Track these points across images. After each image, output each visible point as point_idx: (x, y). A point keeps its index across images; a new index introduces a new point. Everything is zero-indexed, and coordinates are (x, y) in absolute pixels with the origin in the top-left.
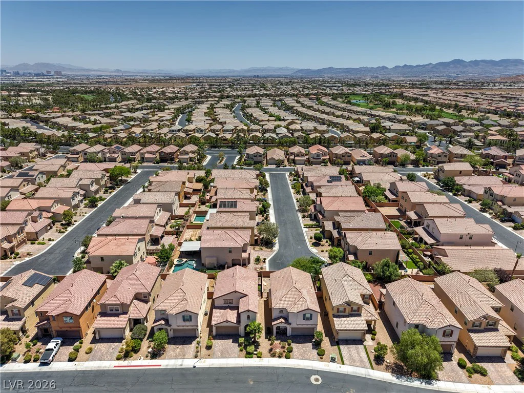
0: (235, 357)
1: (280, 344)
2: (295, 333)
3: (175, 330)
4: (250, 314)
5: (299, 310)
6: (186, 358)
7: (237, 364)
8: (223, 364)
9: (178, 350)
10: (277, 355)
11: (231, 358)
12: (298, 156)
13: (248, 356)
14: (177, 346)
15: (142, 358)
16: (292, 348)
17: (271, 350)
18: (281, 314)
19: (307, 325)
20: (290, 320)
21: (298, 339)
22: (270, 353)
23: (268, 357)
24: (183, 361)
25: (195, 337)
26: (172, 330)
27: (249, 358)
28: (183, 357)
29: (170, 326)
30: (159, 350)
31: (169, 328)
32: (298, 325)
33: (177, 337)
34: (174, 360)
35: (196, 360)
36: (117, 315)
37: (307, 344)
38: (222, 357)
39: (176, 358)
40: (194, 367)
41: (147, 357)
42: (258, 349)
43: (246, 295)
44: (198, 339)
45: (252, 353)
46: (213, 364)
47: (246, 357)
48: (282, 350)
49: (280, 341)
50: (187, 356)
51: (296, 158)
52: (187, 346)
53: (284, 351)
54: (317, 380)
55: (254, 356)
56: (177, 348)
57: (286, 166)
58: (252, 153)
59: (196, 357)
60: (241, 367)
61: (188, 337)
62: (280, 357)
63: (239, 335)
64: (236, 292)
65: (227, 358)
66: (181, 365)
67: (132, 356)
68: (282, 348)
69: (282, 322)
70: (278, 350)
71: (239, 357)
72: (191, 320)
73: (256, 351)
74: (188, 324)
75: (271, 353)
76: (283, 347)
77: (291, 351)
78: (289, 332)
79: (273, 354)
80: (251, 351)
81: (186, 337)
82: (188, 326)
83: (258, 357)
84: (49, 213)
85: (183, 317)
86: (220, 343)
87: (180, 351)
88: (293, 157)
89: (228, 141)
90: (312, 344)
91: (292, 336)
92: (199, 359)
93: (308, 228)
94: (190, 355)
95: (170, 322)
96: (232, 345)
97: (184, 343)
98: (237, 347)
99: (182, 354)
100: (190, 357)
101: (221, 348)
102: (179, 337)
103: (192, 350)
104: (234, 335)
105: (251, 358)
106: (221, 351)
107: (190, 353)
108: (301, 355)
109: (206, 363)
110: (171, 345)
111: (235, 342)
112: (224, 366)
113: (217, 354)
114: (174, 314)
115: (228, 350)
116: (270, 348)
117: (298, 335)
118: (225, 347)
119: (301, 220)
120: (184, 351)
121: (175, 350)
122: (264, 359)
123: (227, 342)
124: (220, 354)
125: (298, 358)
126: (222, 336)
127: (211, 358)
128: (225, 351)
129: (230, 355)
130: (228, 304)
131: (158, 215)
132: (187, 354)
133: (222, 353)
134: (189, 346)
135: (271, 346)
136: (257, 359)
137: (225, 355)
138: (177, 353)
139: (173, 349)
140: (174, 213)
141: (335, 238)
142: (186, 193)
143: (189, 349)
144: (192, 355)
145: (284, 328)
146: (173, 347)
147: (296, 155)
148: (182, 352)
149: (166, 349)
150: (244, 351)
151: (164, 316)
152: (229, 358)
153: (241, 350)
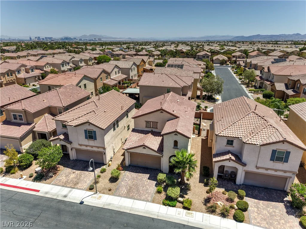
0: (147, 201)
1: (223, 193)
2: (250, 182)
3: (78, 151)
4: (178, 138)
5: (265, 142)
6: (77, 188)
7: (148, 212)
8: (124, 207)
9: (73, 176)
10: (218, 211)
11: (140, 200)
12: (239, 57)
13: (168, 202)
14: (74, 171)
15: (24, 177)
16: (247, 204)
17: (207, 201)
18: (230, 148)
19: (276, 170)
20: (245, 159)
21: (256, 192)
22: (205, 204)
23: (202, 212)
24: (70, 191)
25: (102, 165)
26: (74, 150)
27: (170, 206)
28: (74, 185)
29: (71, 143)
30: (49, 171)
32: (257, 168)
33: (80, 161)
34: (60, 187)
35: (89, 193)
36: (19, 125)
37: (274, 203)
38: (128, 196)
39: (64, 185)
40: (82, 202)
41: (30, 177)
42: (186, 194)
43: (177, 117)
44: (104, 167)
45: (176, 199)
46: (110, 204)
47: (164, 204)
48: (228, 204)
49: (223, 190)
51: (237, 59)
52: (87, 173)
53: (232, 207)
55: (178, 204)
57: (228, 65)
58: (201, 55)
59: (91, 189)
60: (153, 219)
62: (224, 215)
63: (161, 170)
64: (162, 110)
65: (134, 199)
66: (65, 196)
67: (14, 173)
68: (227, 200)
69: (230, 159)
70: (220, 203)
71: (153, 201)
72: (95, 138)
73: (182, 196)
74: (91, 143)
75: (209, 205)
76: (230, 200)
77: (245, 210)
78: (240, 178)
79: (212, 207)
80: (173, 196)
82: (92, 147)
83: (185, 208)
84: (42, 71)
85: (85, 131)
86: (131, 176)
87: (74, 178)
88: (234, 59)
89: (185, 53)
90: (285, 205)
91: (245, 185)
92: (93, 193)
93: (253, 93)
94: (85, 185)
95: (71, 138)
96: (147, 182)
97: (85, 168)
98: (154, 187)
99: (74, 182)
100: (84, 187)
101: (130, 183)
102: (83, 161)
103: (90, 179)
104: (154, 169)
105: (173, 207)
106: (129, 188)
107: (86, 182)
108: (265, 220)
109: (101, 199)
110: (68, 169)
111: (153, 178)
112: (126, 210)
113: (122, 190)
114: (73, 126)
115: (139, 188)
116: (206, 198)
117: (255, 185)
118: (136, 182)
119: (245, 89)
120: (80, 178)
121: (70, 175)
122: (194, 212)
123: (141, 177)
124: (126, 192)
125: (259, 225)
126: (137, 168)
127: (110, 195)
128: (134, 189)
129: (140, 195)
130: (150, 127)
131: (116, 74)
132: (80, 183)
133: (129, 191)
134: (89, 174)
135: (208, 195)
136: (182, 210)
137: (133, 194)
138: (69, 180)
139: (67, 173)
140: (131, 78)
141: (291, 95)
142: (145, 70)
143: (87, 177)
144: (87, 185)
145: (232, 172)
146: (69, 171)
147: (237, 57)
148: (76, 179)
149: (58, 172)
150: (163, 194)
151: (66, 131)
152: (137, 199)
153: (158, 192)
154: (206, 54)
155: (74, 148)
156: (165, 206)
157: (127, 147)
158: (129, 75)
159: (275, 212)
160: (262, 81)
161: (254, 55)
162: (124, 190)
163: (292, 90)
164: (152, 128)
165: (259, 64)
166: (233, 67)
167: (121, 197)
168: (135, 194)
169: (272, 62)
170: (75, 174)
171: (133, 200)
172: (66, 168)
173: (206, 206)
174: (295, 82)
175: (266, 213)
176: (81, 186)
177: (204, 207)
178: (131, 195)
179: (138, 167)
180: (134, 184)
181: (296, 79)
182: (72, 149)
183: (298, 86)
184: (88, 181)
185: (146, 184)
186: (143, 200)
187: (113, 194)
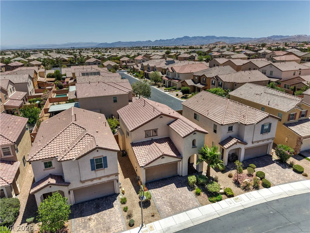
0: (197, 207)
3: (77, 191)
7: (208, 216)
8: (185, 223)
9: (92, 224)
10: (251, 187)
11: (190, 209)
12: (128, 62)
13: (214, 199)
14: (88, 217)
17: (237, 183)
18: (231, 134)
20: (245, 138)
22: (239, 187)
23: (242, 193)
25: (114, 196)
26: (72, 192)
27: (218, 201)
29: (67, 184)
31: (65, 189)
32: (253, 143)
33: (83, 203)
35: (135, 230)
38: (175, 211)
43: (176, 118)
44: (120, 196)
48: (252, 178)
50: (113, 229)
51: (128, 64)
52: (107, 212)
53: (256, 180)
55: (221, 196)
56: (90, 219)
57: (121, 70)
58: (92, 61)
59: (131, 225)
61: (102, 198)
62: (256, 188)
63: (179, 175)
64: (162, 115)
65: (184, 211)
68: (248, 176)
69: (238, 142)
70: (248, 180)
71: (202, 205)
72: (106, 166)
74: (100, 173)
76: (250, 175)
77: (264, 177)
78: (242, 154)
79: (244, 187)
81: (98, 199)
83: (229, 197)
85: (92, 161)
86: (159, 193)
87: (97, 225)
88: (125, 64)
89: (68, 61)
90: (277, 163)
91: (245, 160)
92: (139, 228)
93: (168, 91)
94: (120, 226)
95: (67, 178)
96: (179, 190)
97: (98, 208)
98: (189, 192)
99: (102, 228)
100: (121, 228)
101: (165, 199)
102: (86, 202)
103: (118, 216)
104: (172, 177)
105: (221, 200)
106: (169, 204)
107: (117, 222)
108: (278, 178)
109: (155, 228)
110: (76, 219)
111: (180, 185)
112: (189, 225)
113: (165, 209)
114: (73, 159)
115: (177, 199)
116: (233, 182)
117: (251, 158)
118: (170, 196)
119: (158, 89)
120: (104, 221)
121: (88, 225)
122: (238, 196)
123: (169, 189)
124: (170, 209)
125: (279, 183)
126: (156, 183)
127: (159, 220)
128: (174, 202)
129: (185, 205)
130: (150, 136)
131: (11, 92)
132: (112, 226)
133: (172, 206)
134: (111, 211)
135: (232, 178)
136: (229, 199)
137: (178, 207)
138: (93, 230)
139: (81, 224)
140: (30, 95)
141: (202, 88)
142: (40, 83)
143: (112, 215)
144: (121, 223)
145: (232, 154)
146: (80, 220)
147: (127, 62)
148: (102, 225)
149: (67, 228)
150: (202, 194)
151: (50, 171)
152: (187, 210)
153: (198, 194)
154: (97, 60)
155: (71, 190)
156: (214, 203)
157: (144, 163)
158: (26, 90)
159: (277, 171)
160: (170, 80)
161: (140, 59)
162: (167, 208)
163: (200, 83)
164: (152, 136)
165: (157, 66)
166: (128, 72)
167: (171, 215)
168: (180, 206)
169: (165, 64)
170: (93, 220)
171: (184, 213)
172: (73, 220)
173: (240, 187)
174: (199, 77)
175: (274, 174)
176: (116, 228)
177: (239, 189)
178: (178, 209)
179: (156, 181)
180: (169, 199)
181: (200, 74)
182: (69, 192)
183: (204, 79)
184: (118, 219)
185: (179, 193)
186: (193, 208)
187: (161, 218)
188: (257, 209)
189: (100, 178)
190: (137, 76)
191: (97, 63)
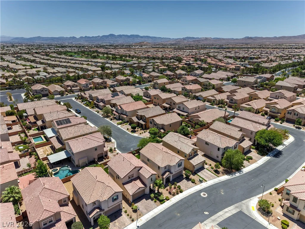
0: (156, 207)
3: (106, 212)
5: (176, 163)
6: (128, 225)
7: (161, 210)
9: (117, 224)
10: (175, 194)
11: (154, 209)
13: (162, 202)
14: (114, 222)
16: (179, 186)
18: (166, 170)
19: (179, 170)
20: (172, 171)
22: (171, 195)
23: (172, 197)
25: (120, 210)
27: (164, 203)
32: (175, 172)
35: (135, 222)
37: (183, 180)
38: (148, 211)
40: (138, 227)
43: (142, 167)
44: (123, 210)
45: (163, 200)
46: (148, 219)
47: (162, 204)
48: (176, 189)
50: (126, 224)
51: (73, 88)
52: (121, 218)
54: (204, 195)
55: (165, 200)
56: (115, 223)
58: (39, 89)
59: (133, 221)
61: (116, 212)
62: (178, 194)
64: (135, 167)
68: (174, 188)
69: (169, 174)
70: (174, 191)
71: (158, 206)
72: (118, 199)
73: (164, 197)
74: (115, 202)
77: (180, 188)
78: (171, 179)
79: (173, 194)
81: (114, 213)
85: (113, 198)
87: (119, 224)
88: (70, 88)
90: (185, 179)
91: (173, 181)
93: (120, 125)
95: (103, 208)
96: (147, 202)
97: (116, 217)
98: (152, 201)
99: (122, 225)
100: (129, 223)
101: (143, 207)
103: (126, 218)
104: (143, 196)
106: (145, 209)
108: (186, 187)
109: (142, 220)
111: (147, 199)
112: (154, 215)
113: (144, 211)
114: (106, 199)
115: (148, 206)
116: (169, 192)
117: (175, 178)
119: (111, 122)
121: (115, 225)
122: (171, 199)
123: (143, 202)
124: (146, 211)
125: (186, 190)
129: (151, 207)
133: (147, 209)
134: (122, 217)
136: (168, 201)
138: (118, 226)
141: (144, 124)
143: (123, 219)
144: (129, 221)
145: (167, 178)
148: (121, 223)
150: (157, 201)
151: (95, 206)
152: (153, 210)
153: (155, 202)
154: (44, 88)
155: (104, 212)
157: (132, 193)
159: (185, 183)
160: (119, 115)
161: (84, 83)
163: (142, 120)
164: (131, 178)
165: (105, 99)
166: (77, 99)
167: (147, 213)
168: (150, 209)
169: (111, 96)
171: (152, 211)
174: (141, 116)
175: (184, 185)
179: (136, 199)
180: (145, 206)
183: (145, 118)
184: (127, 220)
186: (155, 208)
187: (143, 215)
188: (178, 203)
189: (115, 204)
190: (87, 105)
191: (44, 90)
